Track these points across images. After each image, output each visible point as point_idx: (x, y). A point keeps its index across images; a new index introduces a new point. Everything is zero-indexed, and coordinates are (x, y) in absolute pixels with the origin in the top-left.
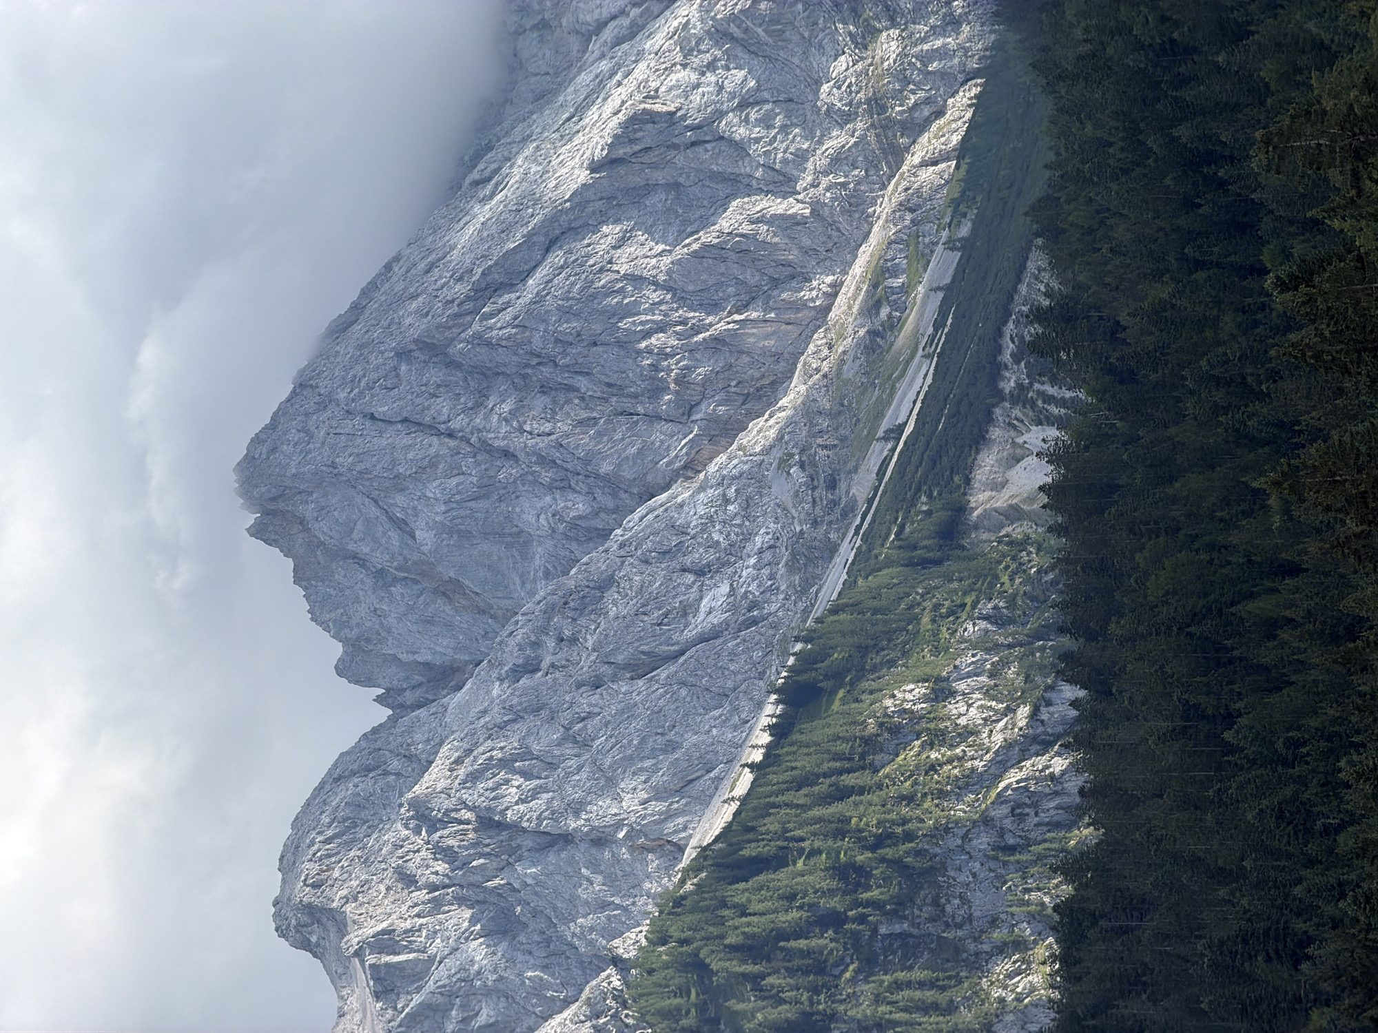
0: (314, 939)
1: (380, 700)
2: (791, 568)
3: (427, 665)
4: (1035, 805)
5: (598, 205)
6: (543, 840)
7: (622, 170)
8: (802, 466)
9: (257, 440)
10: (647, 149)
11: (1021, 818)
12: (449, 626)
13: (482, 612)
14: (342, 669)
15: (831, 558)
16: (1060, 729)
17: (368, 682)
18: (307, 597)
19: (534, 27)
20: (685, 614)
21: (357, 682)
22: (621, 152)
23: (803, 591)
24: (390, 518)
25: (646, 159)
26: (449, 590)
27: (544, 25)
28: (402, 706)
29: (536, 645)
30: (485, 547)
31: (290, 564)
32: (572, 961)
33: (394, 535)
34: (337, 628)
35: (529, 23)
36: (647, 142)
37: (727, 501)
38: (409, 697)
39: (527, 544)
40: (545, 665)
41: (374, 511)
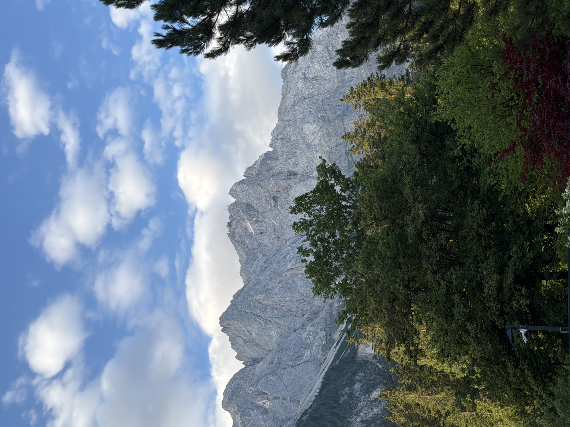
0: (229, 409)
1: (243, 363)
2: (322, 350)
3: (252, 358)
4: (369, 413)
5: (289, 276)
6: (274, 397)
7: (293, 270)
8: (325, 331)
9: (224, 314)
10: (298, 267)
11: (366, 416)
12: (257, 351)
13: (263, 349)
14: (237, 357)
15: (330, 350)
16: (373, 400)
17: (241, 360)
18: (231, 343)
19: (277, 238)
20: (302, 356)
21: (239, 360)
22: (293, 267)
23: (324, 356)
24: (247, 330)
25: (298, 269)
26: (257, 345)
27: (279, 238)
28: (247, 365)
29: (274, 358)
30: (265, 337)
31: (228, 337)
32: (278, 420)
33: (248, 333)
34: (236, 349)
35: (276, 237)
36: (298, 266)
37: (310, 335)
38: (249, 364)
39: (272, 337)
40: (275, 362)
41: (245, 329)
